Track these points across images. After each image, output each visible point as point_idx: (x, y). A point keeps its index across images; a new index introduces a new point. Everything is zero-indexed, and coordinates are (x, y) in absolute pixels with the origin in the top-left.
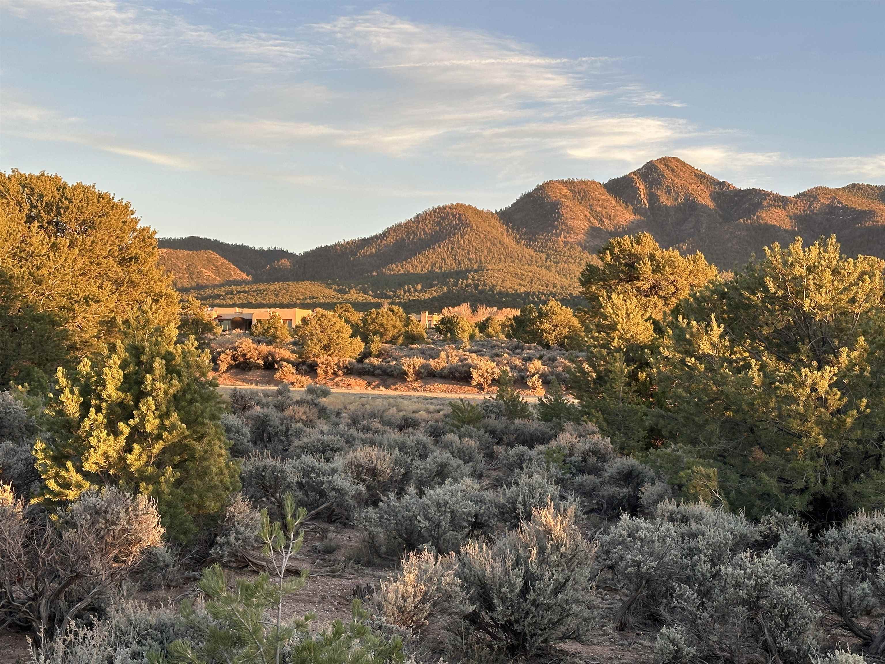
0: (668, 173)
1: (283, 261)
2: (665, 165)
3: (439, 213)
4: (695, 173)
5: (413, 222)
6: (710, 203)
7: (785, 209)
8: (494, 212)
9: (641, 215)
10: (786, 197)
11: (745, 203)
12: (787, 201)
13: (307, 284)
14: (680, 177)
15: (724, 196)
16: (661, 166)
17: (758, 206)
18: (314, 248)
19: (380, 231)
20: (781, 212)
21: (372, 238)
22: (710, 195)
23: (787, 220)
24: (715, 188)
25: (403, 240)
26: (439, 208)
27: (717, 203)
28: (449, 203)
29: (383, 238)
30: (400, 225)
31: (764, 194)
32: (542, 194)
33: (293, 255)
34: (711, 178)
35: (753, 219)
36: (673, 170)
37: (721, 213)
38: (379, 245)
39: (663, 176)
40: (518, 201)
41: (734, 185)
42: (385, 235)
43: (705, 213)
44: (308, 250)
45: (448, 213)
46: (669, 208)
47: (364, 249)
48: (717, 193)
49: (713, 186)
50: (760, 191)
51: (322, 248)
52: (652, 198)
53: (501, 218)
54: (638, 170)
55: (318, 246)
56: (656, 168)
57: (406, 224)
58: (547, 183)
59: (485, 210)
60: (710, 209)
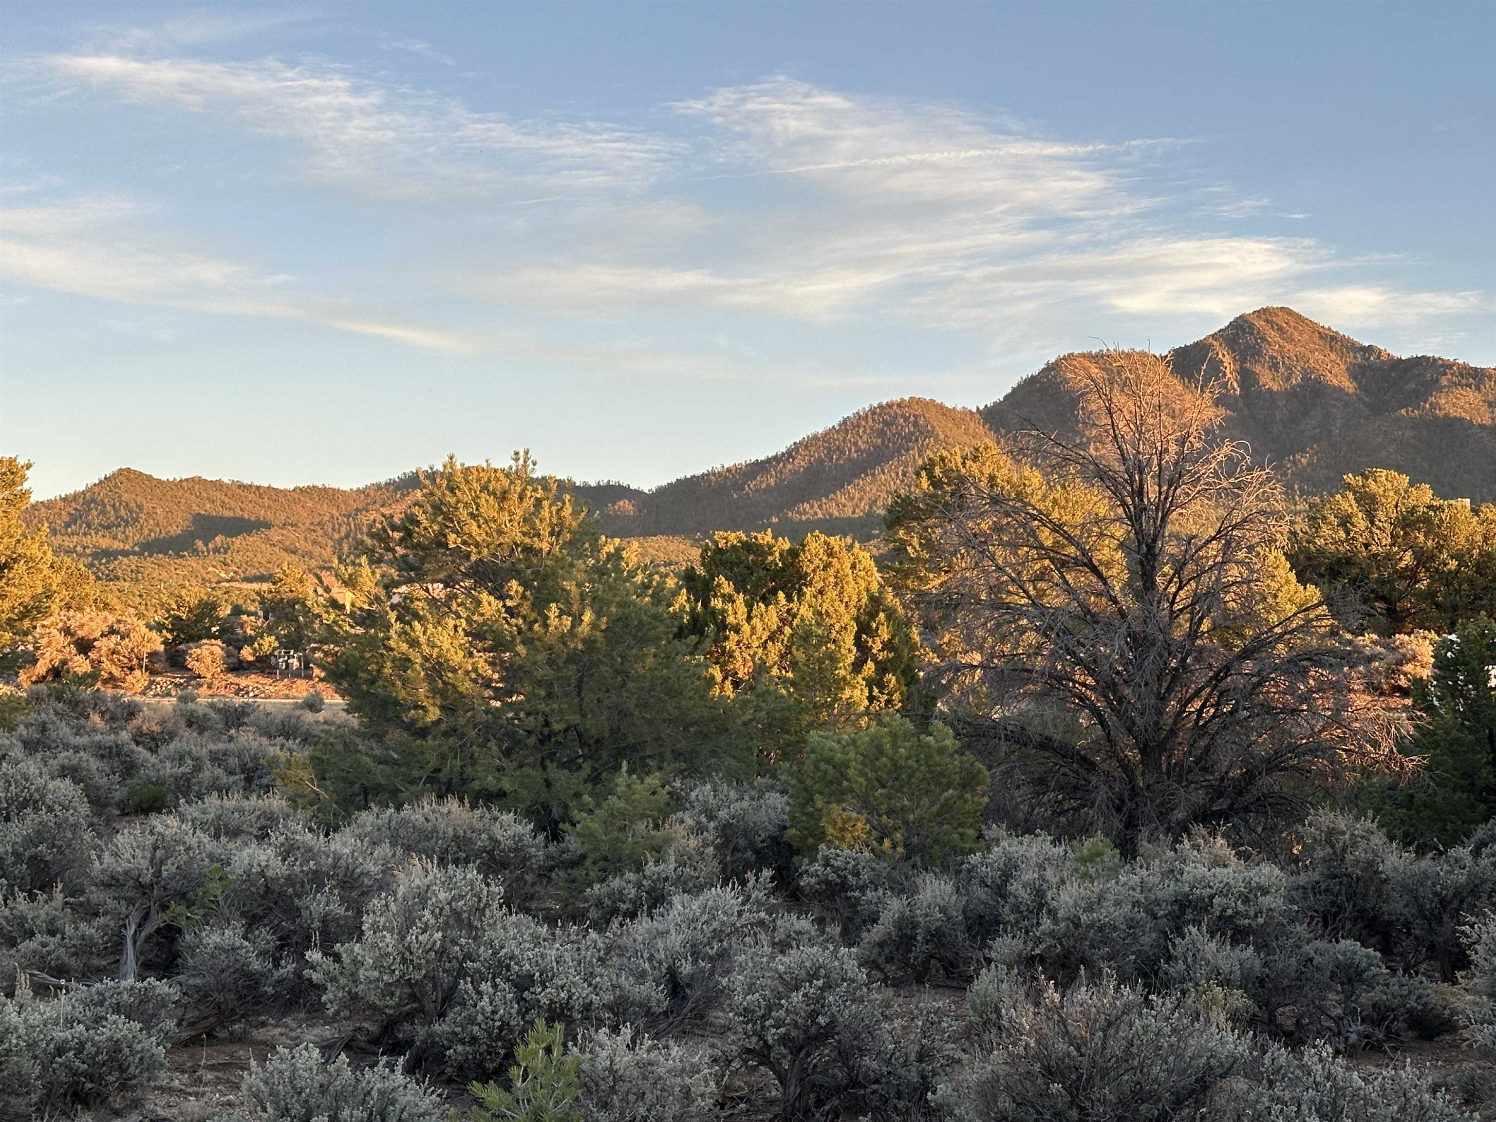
0: (1272, 335)
1: (622, 503)
2: (1267, 321)
3: (880, 414)
4: (1319, 333)
5: (838, 432)
6: (1347, 384)
7: (1479, 389)
8: (974, 410)
9: (1228, 408)
10: (1482, 370)
11: (1408, 383)
12: (1484, 375)
13: (660, 541)
14: (1293, 340)
15: (1373, 370)
16: (1260, 324)
17: (1433, 385)
18: (674, 480)
19: (782, 448)
20: (1471, 396)
21: (768, 461)
22: (1348, 369)
23: (1484, 408)
24: (1355, 358)
25: (820, 461)
26: (880, 406)
27: (1359, 383)
28: (896, 398)
29: (788, 460)
30: (815, 437)
31: (1442, 366)
32: (1054, 377)
33: (638, 493)
34: (1348, 340)
35: (1424, 408)
36: (1280, 329)
37: (1367, 399)
38: (781, 473)
39: (1264, 339)
40: (1014, 390)
41: (1388, 351)
42: (790, 454)
43: (1338, 400)
44: (664, 483)
45: (896, 414)
46: (1276, 393)
47: (755, 478)
48: (1360, 366)
49: (1352, 355)
50: (1435, 360)
51: (686, 479)
52: (1247, 378)
53: (986, 421)
54: (1220, 331)
55: (681, 476)
56: (1251, 326)
57: (826, 435)
58: (1064, 358)
59: (959, 408)
60: (1348, 394)
